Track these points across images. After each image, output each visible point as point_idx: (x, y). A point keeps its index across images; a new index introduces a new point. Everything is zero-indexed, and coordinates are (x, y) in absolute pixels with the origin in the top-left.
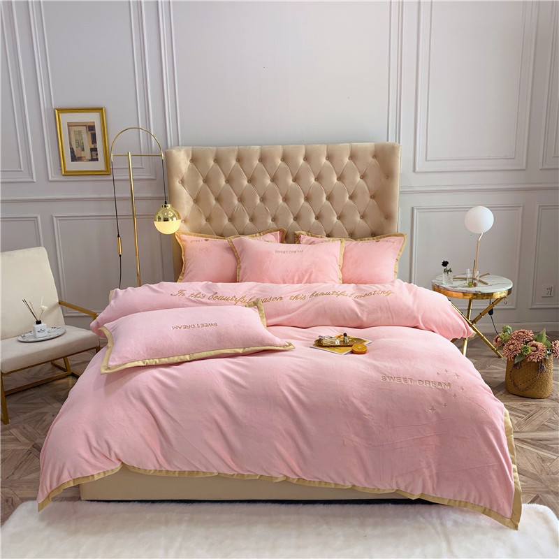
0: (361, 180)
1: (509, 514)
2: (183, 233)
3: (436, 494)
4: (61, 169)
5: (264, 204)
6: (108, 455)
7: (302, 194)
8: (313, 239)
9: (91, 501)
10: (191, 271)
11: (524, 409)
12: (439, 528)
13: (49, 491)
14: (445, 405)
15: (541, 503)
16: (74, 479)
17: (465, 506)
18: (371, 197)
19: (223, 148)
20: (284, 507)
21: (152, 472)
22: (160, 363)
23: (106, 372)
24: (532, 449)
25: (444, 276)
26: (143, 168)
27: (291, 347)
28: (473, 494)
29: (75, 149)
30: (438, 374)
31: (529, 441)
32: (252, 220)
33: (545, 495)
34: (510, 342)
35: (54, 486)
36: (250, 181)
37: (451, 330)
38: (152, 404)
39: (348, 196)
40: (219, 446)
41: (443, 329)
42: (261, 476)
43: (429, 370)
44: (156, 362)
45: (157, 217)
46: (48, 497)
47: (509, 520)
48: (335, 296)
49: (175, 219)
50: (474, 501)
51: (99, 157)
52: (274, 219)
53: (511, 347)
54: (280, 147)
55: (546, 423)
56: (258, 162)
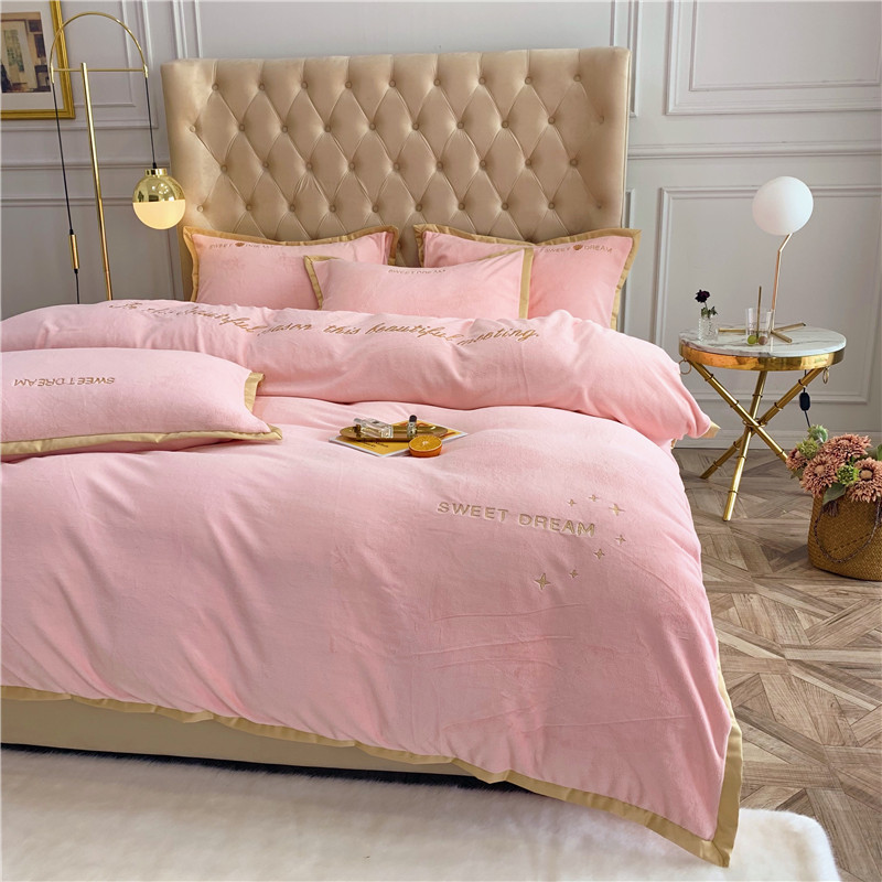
0: (550, 126)
1: (708, 832)
2: (198, 232)
3: (540, 774)
5: (357, 174)
7: (432, 155)
11: (835, 600)
17: (612, 807)
18: (571, 163)
25: (702, 321)
26: (132, 106)
27: (274, 436)
28: (627, 781)
29: (8, 68)
31: (824, 667)
32: (334, 207)
34: (817, 459)
36: (328, 127)
41: (639, 416)
42: (158, 708)
45: (137, 193)
47: (708, 844)
50: (629, 798)
51: (51, 83)
52: (377, 208)
53: (820, 469)
54: (391, 55)
55: (874, 633)
56: (343, 88)
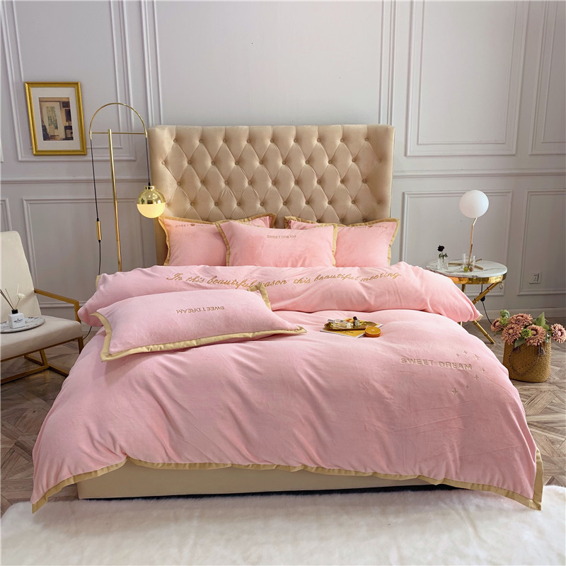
0: (353, 163)
1: (532, 496)
2: (167, 218)
3: (459, 479)
4: (32, 149)
5: (253, 187)
6: (112, 448)
7: (293, 177)
8: (304, 224)
9: (90, 499)
10: (176, 257)
11: (525, 393)
12: (462, 513)
13: (45, 490)
14: (467, 387)
15: (559, 484)
16: (74, 476)
17: (489, 490)
18: (363, 181)
19: (209, 128)
20: (299, 498)
21: (160, 465)
22: (166, 349)
23: (108, 359)
24: (540, 432)
25: (440, 261)
26: (121, 148)
27: (303, 330)
28: (497, 477)
29: (47, 127)
30: (458, 355)
31: (535, 424)
32: (239, 204)
33: (560, 477)
34: (509, 326)
35: (52, 483)
36: (238, 163)
37: (459, 313)
38: (160, 393)
39: (340, 180)
40: (233, 435)
41: (451, 312)
42: (278, 466)
43: (449, 351)
44: (161, 348)
45: (140, 199)
46: (44, 497)
47: (532, 501)
48: (340, 279)
49: (159, 201)
50: (498, 485)
51: (74, 135)
52: (263, 204)
53: (511, 331)
54: (270, 127)
55: (548, 406)
56: (246, 143)
